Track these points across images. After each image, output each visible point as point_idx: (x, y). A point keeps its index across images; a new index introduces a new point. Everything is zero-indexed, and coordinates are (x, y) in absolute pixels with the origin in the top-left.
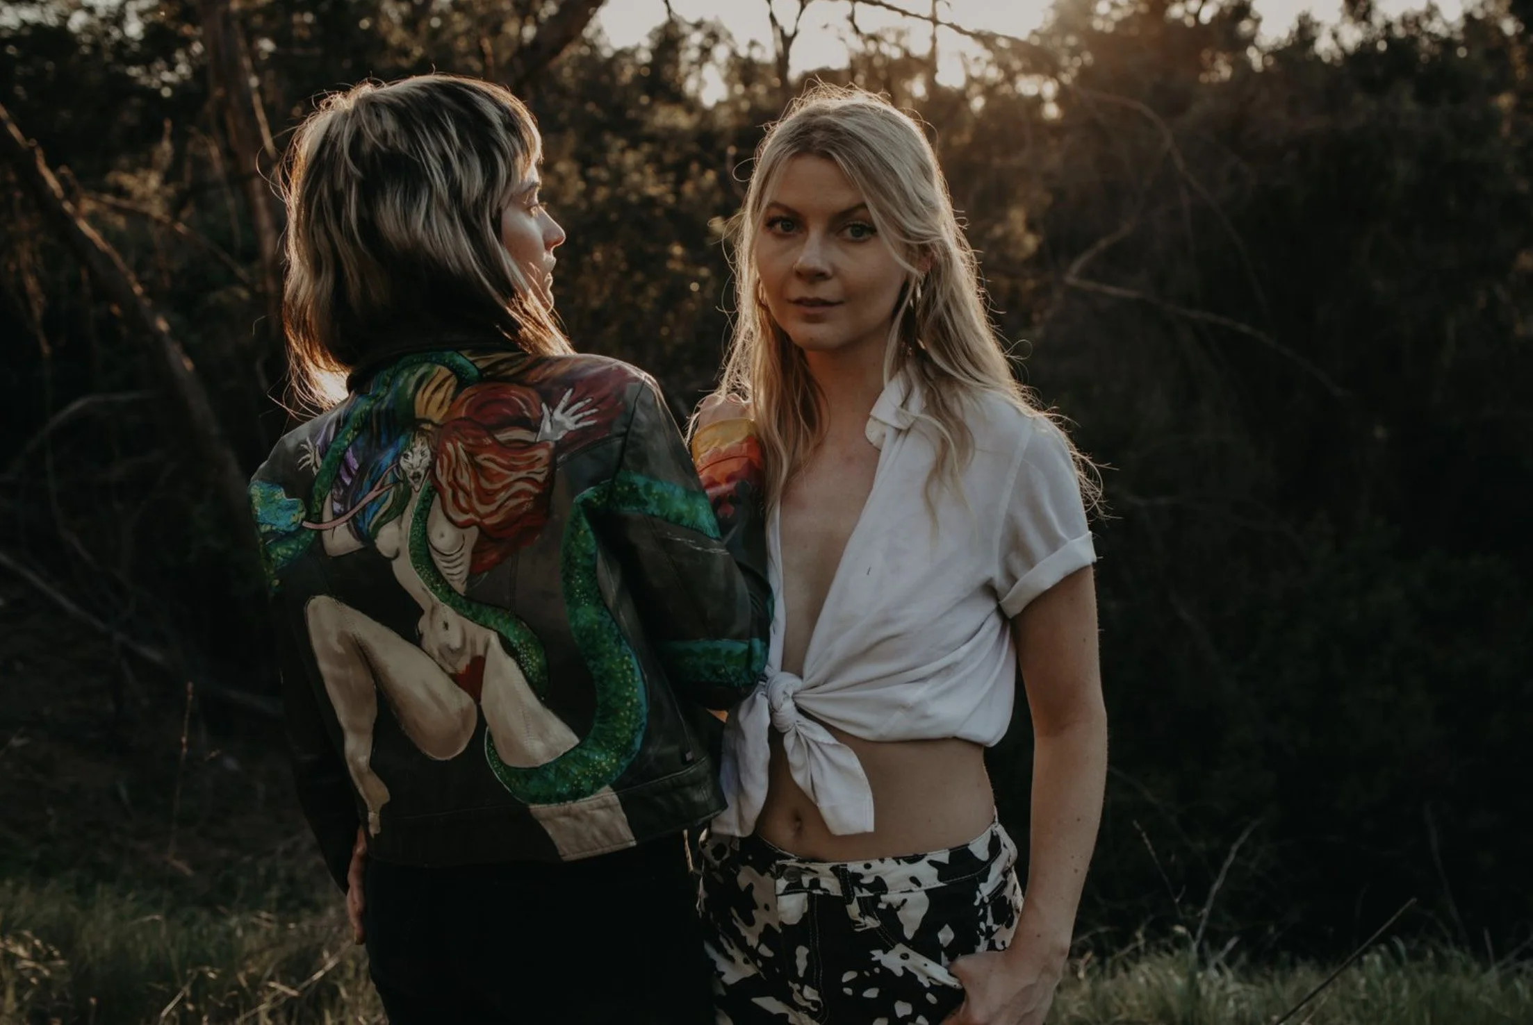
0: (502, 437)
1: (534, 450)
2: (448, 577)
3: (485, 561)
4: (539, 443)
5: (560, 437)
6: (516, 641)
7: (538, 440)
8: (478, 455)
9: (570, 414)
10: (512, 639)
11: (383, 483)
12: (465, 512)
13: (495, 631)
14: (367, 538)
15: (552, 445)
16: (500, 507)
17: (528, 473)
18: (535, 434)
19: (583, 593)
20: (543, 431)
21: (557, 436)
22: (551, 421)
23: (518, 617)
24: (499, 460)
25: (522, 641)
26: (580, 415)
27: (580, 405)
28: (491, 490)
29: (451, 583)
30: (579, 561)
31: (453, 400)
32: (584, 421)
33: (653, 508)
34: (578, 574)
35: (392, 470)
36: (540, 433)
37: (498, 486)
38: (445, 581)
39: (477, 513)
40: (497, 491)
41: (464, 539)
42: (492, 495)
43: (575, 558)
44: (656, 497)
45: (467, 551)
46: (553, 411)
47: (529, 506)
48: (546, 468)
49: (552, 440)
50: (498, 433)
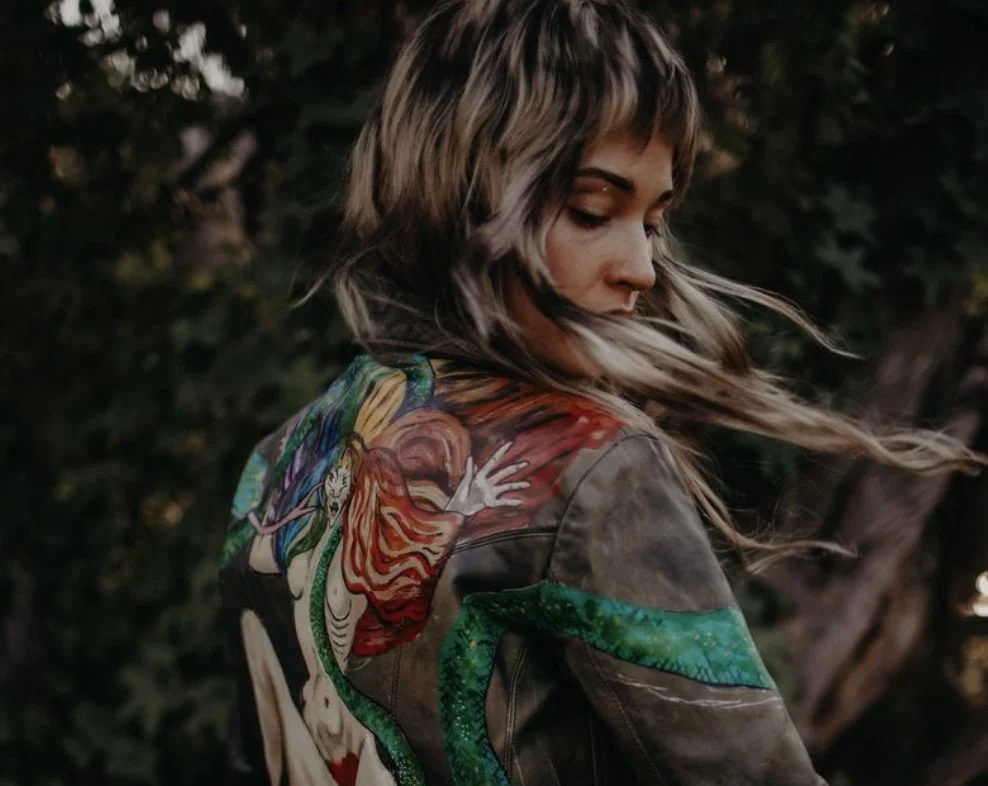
0: (415, 490)
1: (439, 520)
2: (334, 646)
3: (370, 644)
4: (448, 512)
5: (472, 513)
6: (394, 752)
7: (447, 509)
8: (385, 505)
9: (496, 482)
10: (390, 748)
11: (308, 502)
12: (358, 574)
13: (372, 732)
14: (283, 563)
15: (460, 520)
16: (391, 582)
17: (425, 548)
18: (448, 499)
19: (465, 724)
20: (458, 498)
21: (469, 510)
22: (470, 485)
23: (399, 726)
24: (405, 521)
25: (402, 755)
26: (506, 487)
27: (511, 469)
28: (388, 557)
29: (335, 653)
30: (464, 682)
31: (392, 422)
32: (509, 498)
33: (596, 637)
34: (460, 698)
35: (318, 489)
36: (453, 500)
37: (395, 554)
38: (330, 649)
39: (368, 579)
40: (392, 561)
41: (350, 606)
42: (388, 563)
43: (460, 678)
44: (602, 623)
45: (352, 621)
46: (478, 471)
47: (414, 592)
48: (442, 549)
49: (461, 514)
50: (412, 486)
